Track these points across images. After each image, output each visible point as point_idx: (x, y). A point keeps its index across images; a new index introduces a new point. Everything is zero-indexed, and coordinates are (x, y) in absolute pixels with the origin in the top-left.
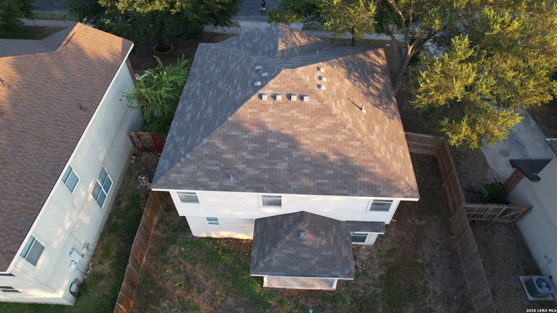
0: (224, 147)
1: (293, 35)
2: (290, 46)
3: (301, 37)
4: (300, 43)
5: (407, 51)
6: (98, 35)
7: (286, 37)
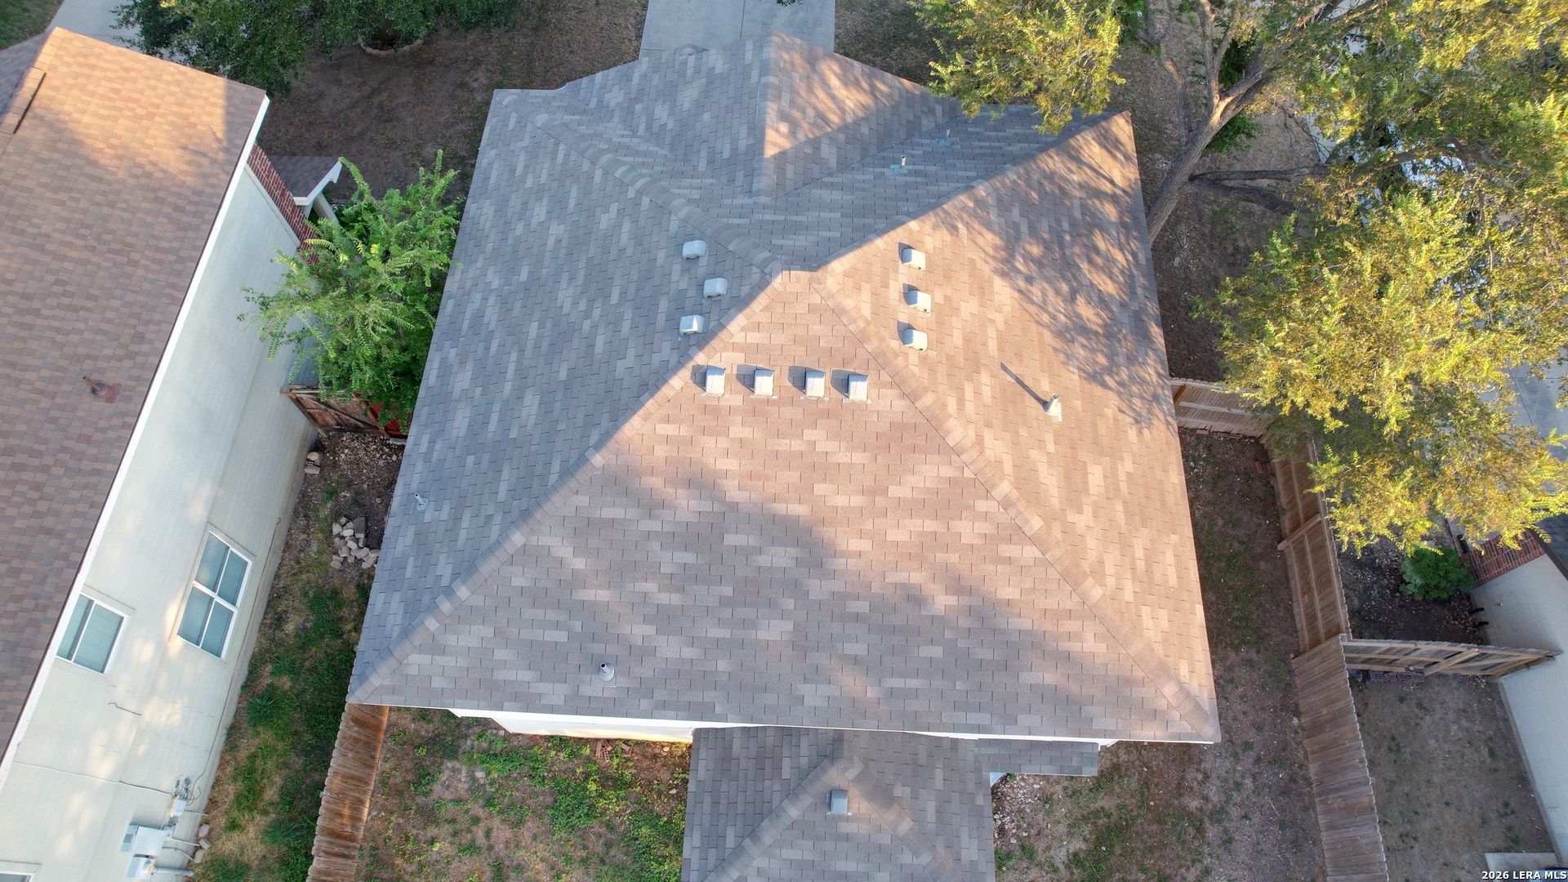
0: (579, 564)
1: (816, 78)
2: (805, 132)
3: (846, 83)
4: (843, 111)
5: (1210, 112)
6: (133, 74)
7: (793, 91)
